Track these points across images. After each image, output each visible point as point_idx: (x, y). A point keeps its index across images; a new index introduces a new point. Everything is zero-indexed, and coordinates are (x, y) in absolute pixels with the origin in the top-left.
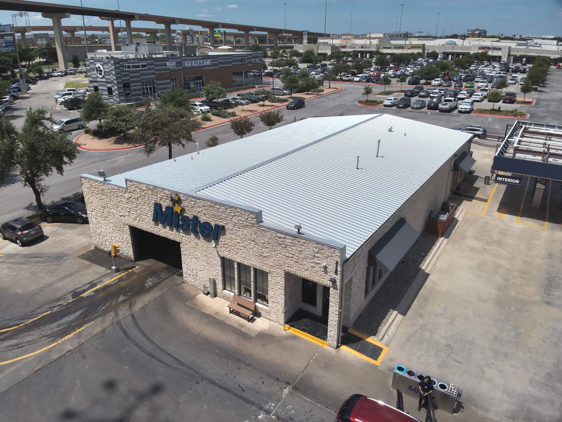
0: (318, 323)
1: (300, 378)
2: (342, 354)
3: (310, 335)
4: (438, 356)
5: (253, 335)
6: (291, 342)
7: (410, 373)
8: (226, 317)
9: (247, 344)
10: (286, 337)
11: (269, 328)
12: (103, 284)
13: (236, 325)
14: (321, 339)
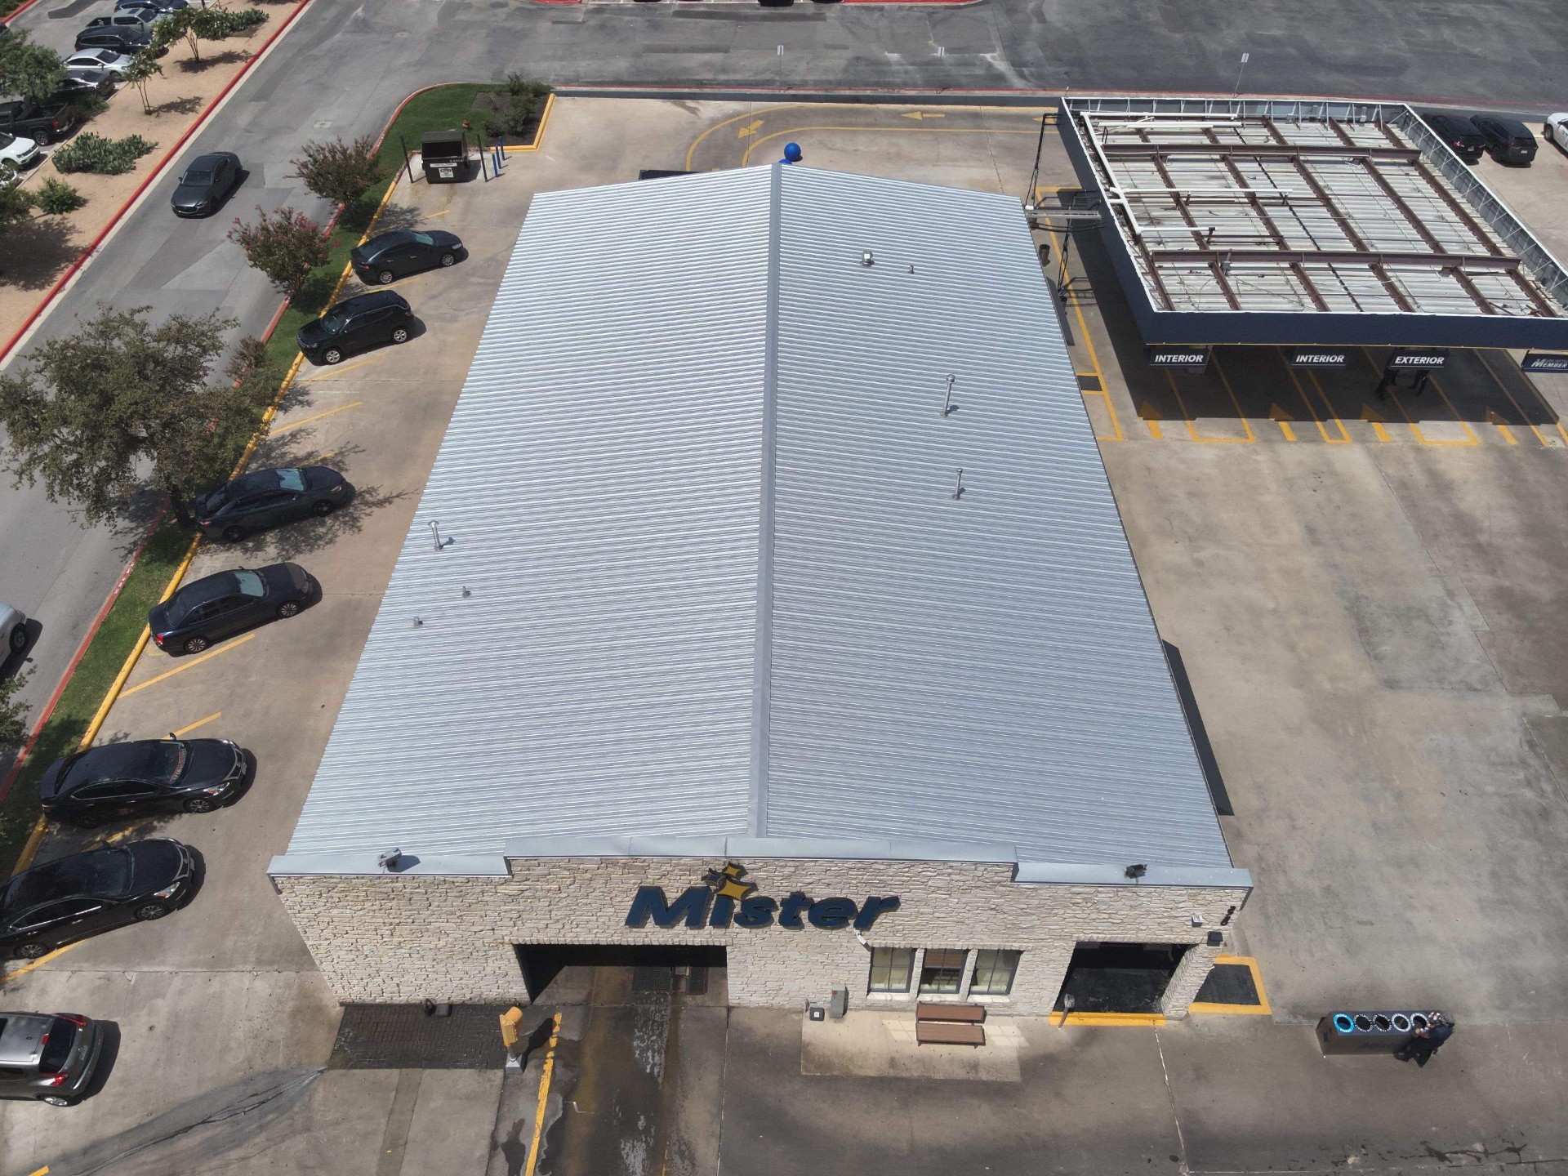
0: (1106, 970)
1: (1183, 1132)
2: (1199, 1024)
3: (1119, 1014)
4: (1331, 928)
5: (1014, 1077)
6: (1096, 1052)
7: (1363, 1023)
8: (921, 1061)
9: (1023, 1111)
10: (1077, 1044)
11: (1028, 1040)
12: (532, 1130)
13: (960, 1074)
14: (1145, 1011)
